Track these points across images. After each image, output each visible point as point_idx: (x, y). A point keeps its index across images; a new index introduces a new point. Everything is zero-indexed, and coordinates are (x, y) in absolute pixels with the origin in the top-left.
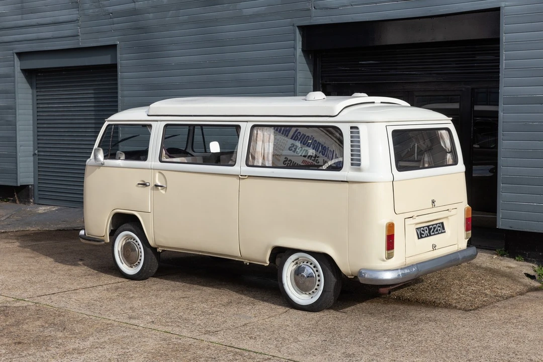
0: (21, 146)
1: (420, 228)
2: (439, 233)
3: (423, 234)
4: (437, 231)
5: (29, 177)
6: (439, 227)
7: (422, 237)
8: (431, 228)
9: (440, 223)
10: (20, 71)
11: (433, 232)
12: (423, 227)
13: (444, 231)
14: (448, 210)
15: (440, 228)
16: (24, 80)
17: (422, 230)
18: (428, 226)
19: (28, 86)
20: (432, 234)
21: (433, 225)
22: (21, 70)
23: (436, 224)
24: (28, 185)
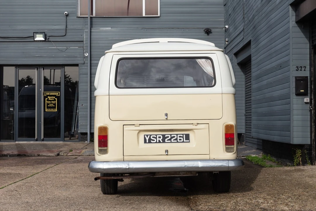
1: (151, 135)
2: (178, 142)
3: (154, 140)
4: (176, 139)
7: (150, 142)
8: (168, 137)
11: (170, 140)
13: (188, 141)
14: (192, 124)
17: (153, 137)
20: (166, 141)
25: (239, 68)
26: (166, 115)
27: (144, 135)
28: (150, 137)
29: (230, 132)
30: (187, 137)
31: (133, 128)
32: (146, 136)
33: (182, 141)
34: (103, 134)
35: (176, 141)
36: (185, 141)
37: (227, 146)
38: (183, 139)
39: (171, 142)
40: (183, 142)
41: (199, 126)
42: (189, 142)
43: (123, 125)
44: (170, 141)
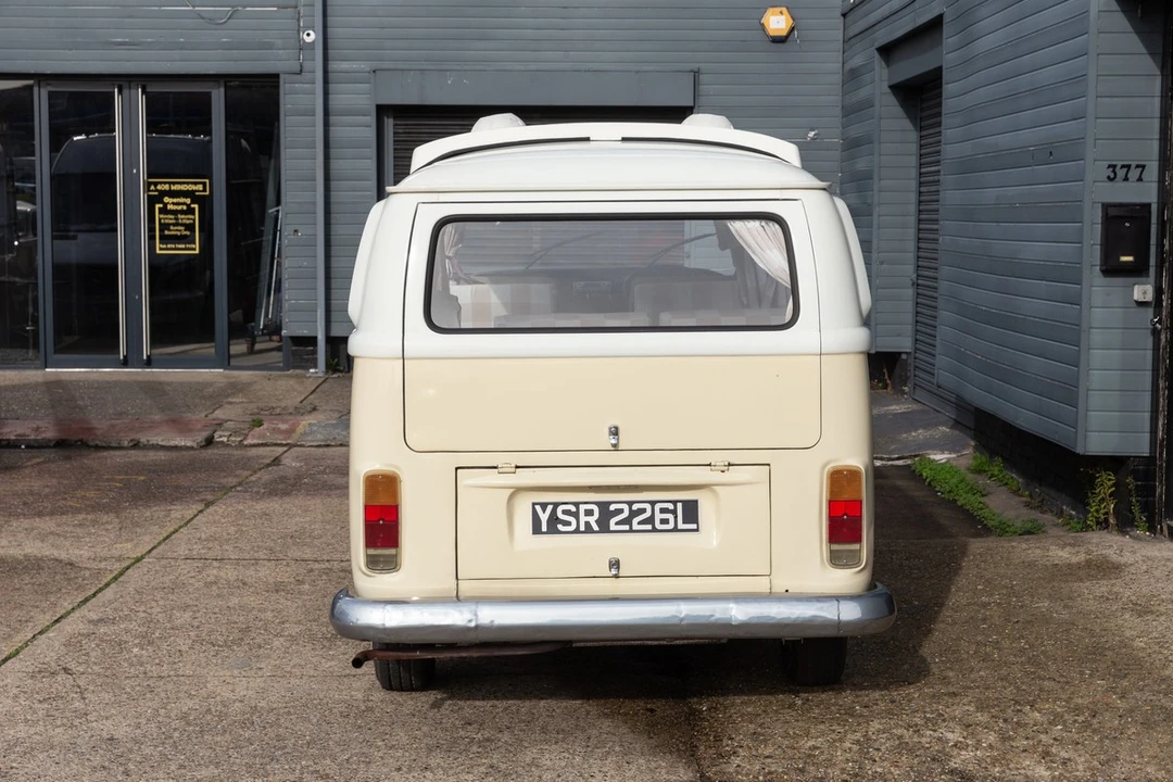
0: (882, 263)
2: (654, 530)
4: (651, 520)
5: (899, 335)
6: (663, 511)
7: (553, 530)
9: (675, 503)
10: (889, 90)
12: (577, 505)
13: (694, 526)
14: (710, 465)
15: (670, 517)
16: (898, 110)
18: (603, 506)
19: (907, 124)
20: (613, 527)
21: (630, 504)
22: (891, 87)
23: (653, 503)
24: (900, 353)
25: (896, 103)
26: (615, 432)
27: (534, 504)
28: (554, 511)
29: (846, 497)
30: (691, 511)
31: (491, 478)
32: (538, 508)
33: (671, 526)
34: (383, 500)
35: (649, 527)
36: (681, 526)
37: (836, 547)
38: (676, 517)
39: (631, 531)
40: (675, 529)
41: (735, 474)
42: (697, 530)
43: (457, 469)
44: (627, 527)
